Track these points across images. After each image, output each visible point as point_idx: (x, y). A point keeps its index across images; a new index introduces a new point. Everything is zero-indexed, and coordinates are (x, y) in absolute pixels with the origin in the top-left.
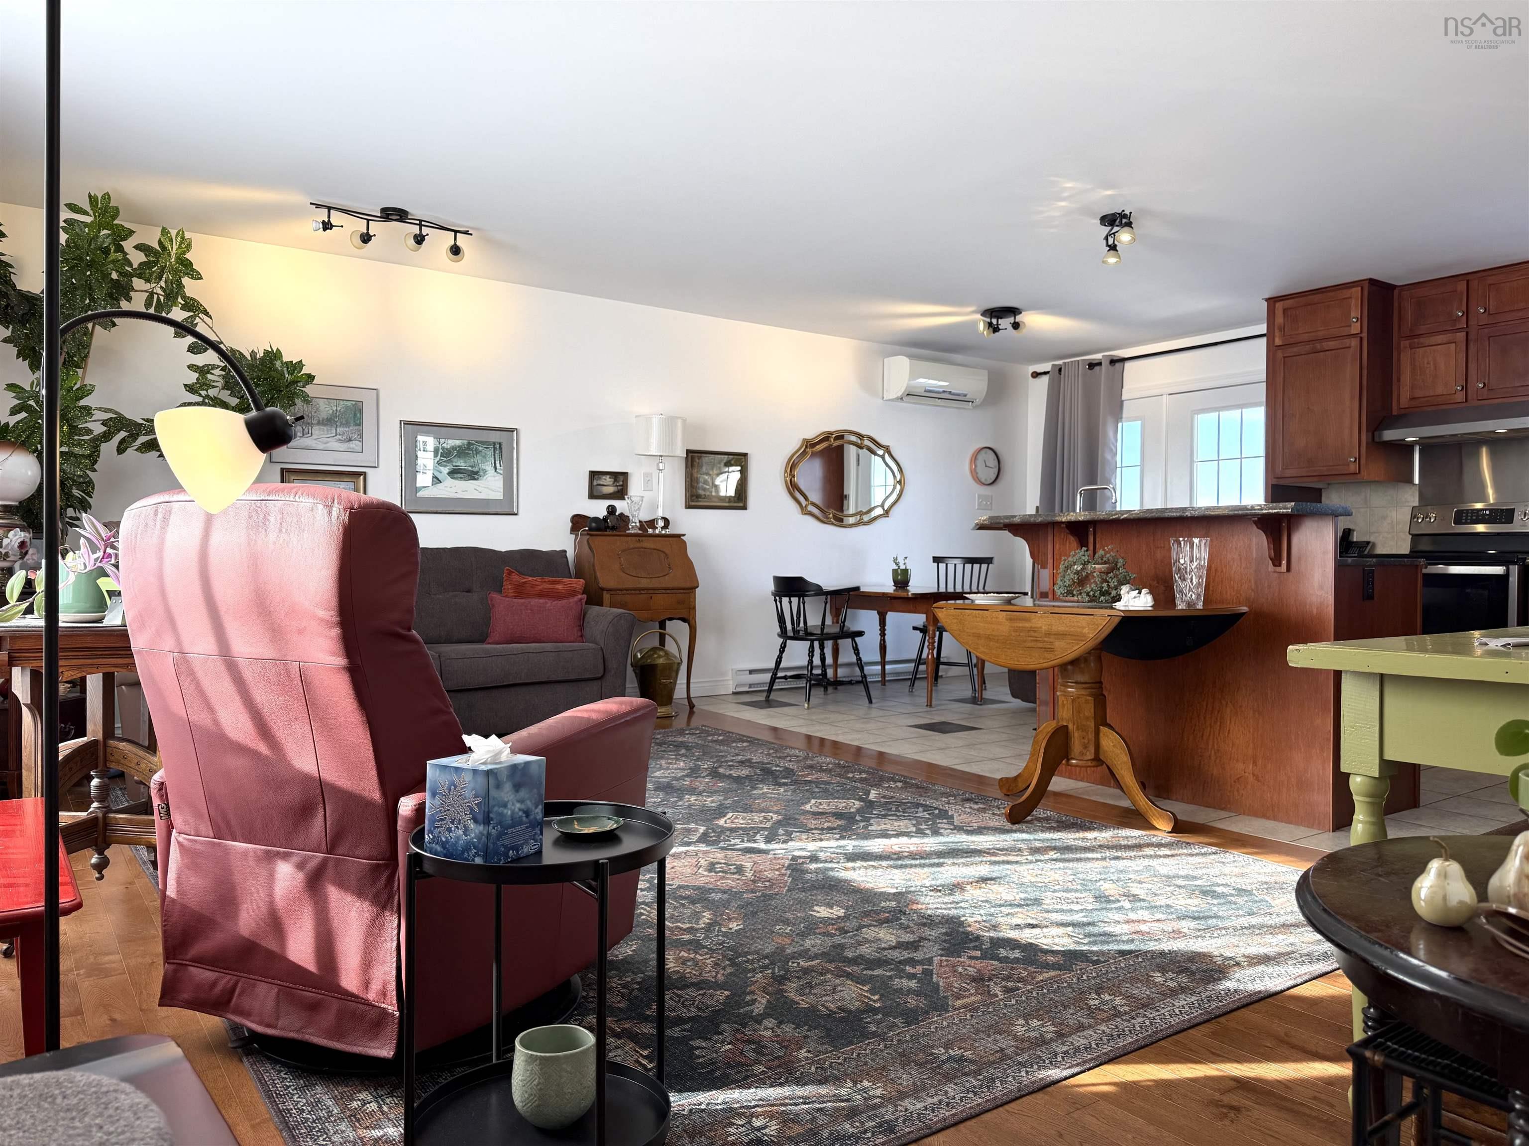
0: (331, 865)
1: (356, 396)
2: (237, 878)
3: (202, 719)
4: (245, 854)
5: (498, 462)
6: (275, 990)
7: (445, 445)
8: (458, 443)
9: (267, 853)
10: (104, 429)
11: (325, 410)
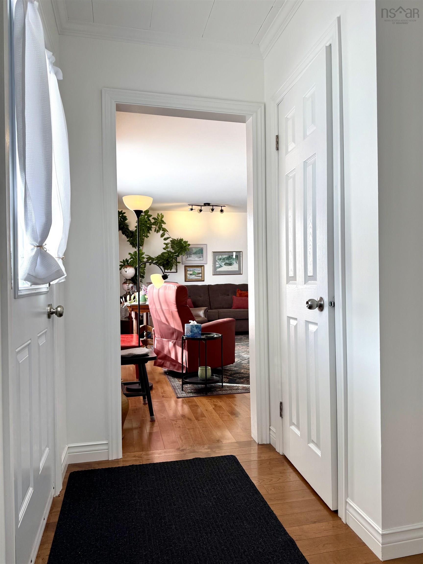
0: (177, 342)
1: (201, 246)
2: (164, 345)
3: (159, 319)
4: (165, 341)
5: (237, 261)
6: (170, 363)
7: (223, 257)
8: (226, 256)
9: (168, 340)
10: (147, 260)
11: (194, 250)
